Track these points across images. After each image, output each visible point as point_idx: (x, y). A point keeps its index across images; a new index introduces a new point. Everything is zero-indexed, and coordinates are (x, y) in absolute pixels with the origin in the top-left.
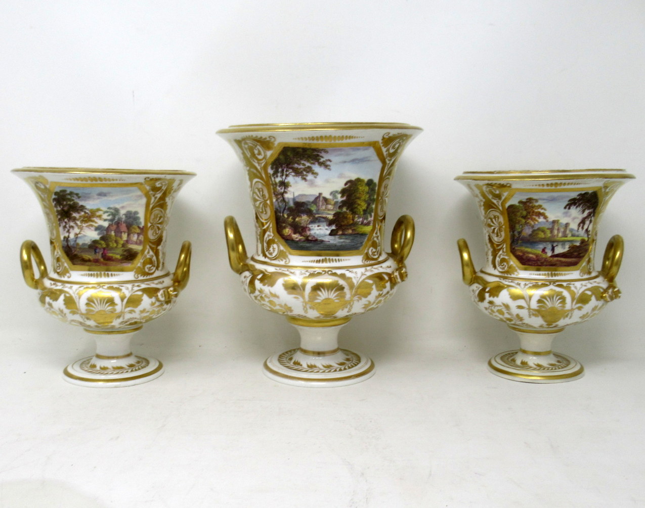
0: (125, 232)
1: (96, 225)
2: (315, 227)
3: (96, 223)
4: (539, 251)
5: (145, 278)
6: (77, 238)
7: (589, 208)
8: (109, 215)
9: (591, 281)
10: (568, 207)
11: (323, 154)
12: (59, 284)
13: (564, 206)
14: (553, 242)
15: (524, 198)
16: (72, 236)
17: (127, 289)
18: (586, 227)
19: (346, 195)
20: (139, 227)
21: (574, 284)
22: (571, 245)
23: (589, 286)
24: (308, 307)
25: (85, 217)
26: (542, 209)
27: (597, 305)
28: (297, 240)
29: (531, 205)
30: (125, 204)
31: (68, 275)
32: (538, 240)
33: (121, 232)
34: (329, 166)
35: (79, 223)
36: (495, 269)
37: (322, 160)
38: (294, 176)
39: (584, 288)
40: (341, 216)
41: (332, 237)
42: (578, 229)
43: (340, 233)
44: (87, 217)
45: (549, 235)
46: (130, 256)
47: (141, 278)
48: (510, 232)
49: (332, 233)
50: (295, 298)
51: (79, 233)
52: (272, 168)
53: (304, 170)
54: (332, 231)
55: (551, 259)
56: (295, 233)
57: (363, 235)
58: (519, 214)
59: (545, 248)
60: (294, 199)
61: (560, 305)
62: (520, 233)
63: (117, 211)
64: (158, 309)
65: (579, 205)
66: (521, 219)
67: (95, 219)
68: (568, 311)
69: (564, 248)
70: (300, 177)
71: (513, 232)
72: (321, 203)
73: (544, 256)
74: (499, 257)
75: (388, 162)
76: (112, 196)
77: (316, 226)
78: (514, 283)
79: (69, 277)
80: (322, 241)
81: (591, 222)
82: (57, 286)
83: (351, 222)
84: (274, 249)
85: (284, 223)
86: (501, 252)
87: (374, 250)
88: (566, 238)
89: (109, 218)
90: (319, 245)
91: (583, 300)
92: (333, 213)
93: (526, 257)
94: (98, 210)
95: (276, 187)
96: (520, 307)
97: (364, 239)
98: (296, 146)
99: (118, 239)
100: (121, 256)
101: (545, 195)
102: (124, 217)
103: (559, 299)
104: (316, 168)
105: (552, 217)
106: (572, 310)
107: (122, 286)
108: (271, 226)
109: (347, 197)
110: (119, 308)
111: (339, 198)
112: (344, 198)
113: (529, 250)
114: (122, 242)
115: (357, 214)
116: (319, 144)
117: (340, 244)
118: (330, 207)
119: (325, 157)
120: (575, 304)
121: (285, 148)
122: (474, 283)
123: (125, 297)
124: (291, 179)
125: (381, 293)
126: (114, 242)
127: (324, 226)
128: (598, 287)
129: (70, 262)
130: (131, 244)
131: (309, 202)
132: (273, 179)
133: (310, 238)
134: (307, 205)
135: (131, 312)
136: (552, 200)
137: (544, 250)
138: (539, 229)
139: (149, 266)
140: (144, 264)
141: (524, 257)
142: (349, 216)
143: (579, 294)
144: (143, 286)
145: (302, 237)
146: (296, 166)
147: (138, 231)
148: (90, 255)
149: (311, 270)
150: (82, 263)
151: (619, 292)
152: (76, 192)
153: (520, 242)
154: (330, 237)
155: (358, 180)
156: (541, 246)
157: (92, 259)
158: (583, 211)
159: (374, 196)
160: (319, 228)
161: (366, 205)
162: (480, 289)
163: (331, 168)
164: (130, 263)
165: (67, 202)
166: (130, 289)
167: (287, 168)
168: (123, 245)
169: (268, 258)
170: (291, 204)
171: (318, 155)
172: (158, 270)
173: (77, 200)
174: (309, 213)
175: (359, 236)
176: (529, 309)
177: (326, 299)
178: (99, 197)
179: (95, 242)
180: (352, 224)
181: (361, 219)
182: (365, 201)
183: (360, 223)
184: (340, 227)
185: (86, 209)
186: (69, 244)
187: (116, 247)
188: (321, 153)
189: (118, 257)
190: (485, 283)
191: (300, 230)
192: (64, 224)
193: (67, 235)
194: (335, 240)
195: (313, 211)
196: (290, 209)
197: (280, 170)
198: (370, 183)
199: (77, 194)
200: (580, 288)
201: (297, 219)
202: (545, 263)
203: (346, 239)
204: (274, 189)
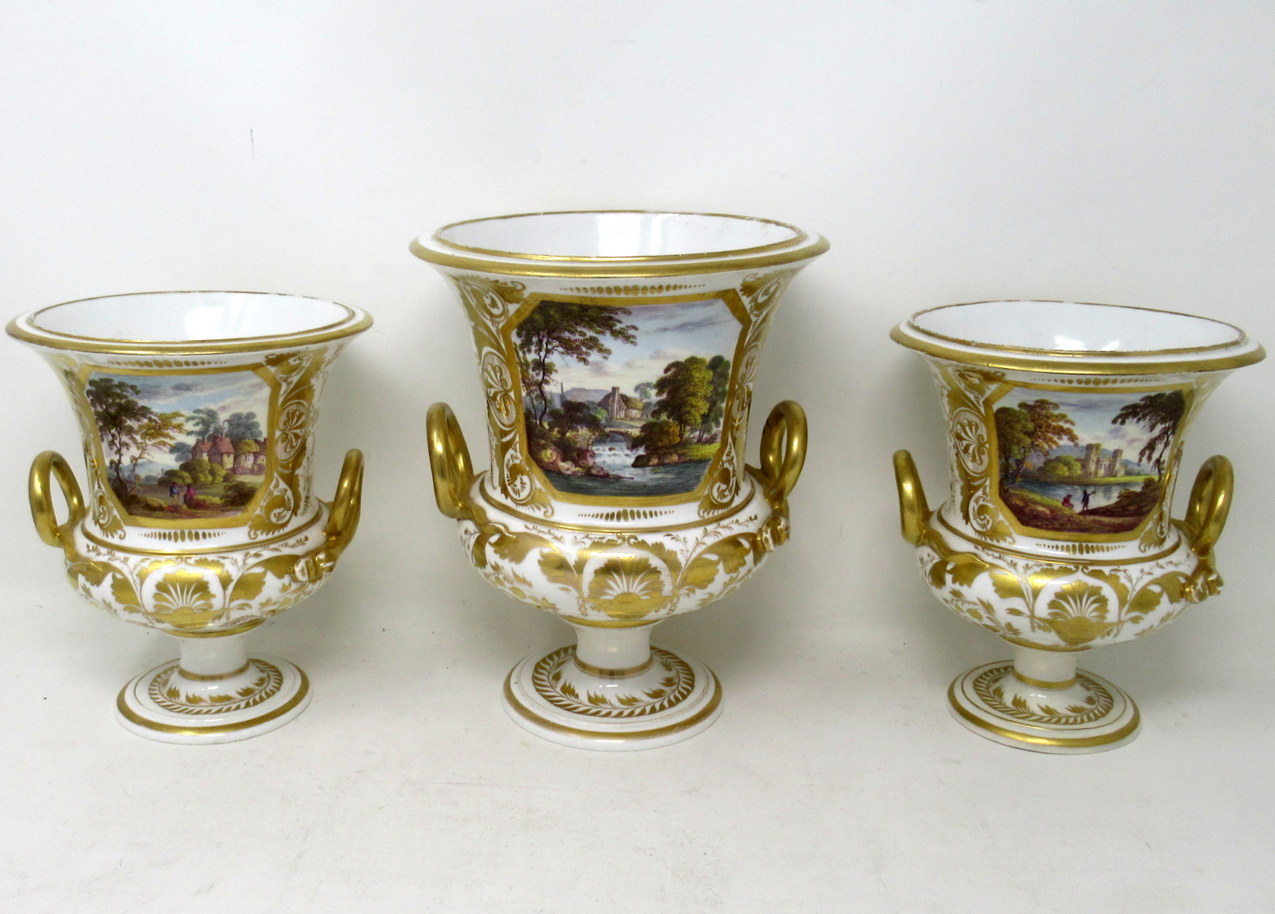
0: (228, 454)
1: (173, 442)
2: (604, 450)
3: (171, 438)
4: (1058, 502)
5: (270, 536)
6: (135, 465)
7: (1163, 420)
8: (197, 424)
9: (1162, 561)
10: (1120, 420)
11: (620, 316)
12: (103, 550)
13: (1112, 418)
14: (1086, 485)
15: (1031, 398)
16: (126, 461)
17: (235, 562)
18: (1155, 456)
19: (666, 391)
20: (257, 442)
21: (1125, 571)
22: (1123, 491)
23: (1158, 573)
24: (588, 606)
25: (149, 428)
26: (1067, 422)
27: (1171, 610)
28: (569, 472)
29: (1044, 412)
30: (228, 402)
31: (120, 532)
32: (1055, 479)
33: (222, 455)
34: (634, 337)
35: (138, 438)
36: (967, 523)
37: (618, 327)
38: (562, 353)
39: (1147, 579)
40: (657, 430)
41: (639, 471)
42: (1140, 460)
43: (655, 461)
44: (154, 428)
45: (1078, 470)
46: (240, 497)
47: (262, 537)
48: (1000, 457)
49: (639, 463)
50: (562, 589)
51: (140, 457)
52: (519, 335)
53: (584, 344)
54: (638, 458)
55: (1081, 518)
56: (564, 460)
57: (702, 461)
58: (1018, 426)
59: (1069, 496)
60: (562, 396)
61: (1095, 614)
62: (1019, 462)
63: (212, 415)
64: (295, 595)
65: (1144, 417)
66: (1022, 436)
67: (169, 432)
68: (1111, 624)
69: (1109, 498)
70: (575, 356)
71: (1007, 459)
72: (616, 406)
73: (1067, 511)
74: (977, 501)
75: (753, 319)
76: (202, 390)
77: (607, 448)
78: (1004, 560)
79: (121, 538)
80: (618, 478)
81: (1166, 445)
82: (99, 554)
83: (678, 439)
84: (522, 483)
85: (543, 438)
86: (980, 493)
87: (723, 487)
88: (1113, 479)
89: (198, 428)
90: (611, 486)
91: (1144, 602)
92: (640, 424)
93: (1031, 510)
94: (176, 415)
95: (527, 371)
96: (1013, 612)
97: (704, 469)
98: (568, 301)
99: (217, 466)
100: (221, 499)
101: (1074, 398)
102: (226, 425)
103: (1094, 602)
104: (607, 340)
105: (1085, 438)
106: (1120, 622)
107: (224, 558)
108: (517, 439)
109: (669, 394)
110: (217, 602)
111: (654, 396)
112: (664, 396)
113: (1038, 498)
114: (224, 473)
115: (689, 425)
116: (613, 299)
117: (654, 483)
118: (634, 413)
119: (624, 322)
120: (1128, 612)
121: (543, 302)
122: (923, 544)
123: (231, 580)
124: (556, 358)
125: (734, 575)
126: (207, 472)
127: (622, 450)
128: (1175, 574)
129: (123, 509)
130: (242, 474)
131: (593, 403)
132: (521, 354)
133: (594, 472)
134: (589, 409)
135: (241, 607)
136: (1089, 407)
137: (1066, 501)
138: (1058, 459)
139: (277, 511)
140: (270, 508)
141: (1027, 510)
142: (672, 429)
143: (1134, 593)
144: (267, 554)
145: (577, 469)
146: (566, 335)
147: (255, 448)
148: (163, 499)
149: (596, 536)
150: (147, 512)
151: (1219, 582)
152: (130, 383)
153: (1020, 479)
154: (634, 469)
155: (693, 361)
156: (1062, 493)
157: (164, 505)
158: (1152, 428)
159: (724, 387)
160: (613, 452)
161: (708, 406)
162: (934, 562)
163: (638, 341)
164: (239, 510)
165: (113, 400)
166: (240, 563)
167: (549, 337)
168: (226, 478)
169: (512, 498)
170: (557, 405)
171: (611, 318)
172: (296, 515)
173: (133, 398)
174: (593, 423)
175: (692, 465)
176: (1032, 616)
177: (624, 594)
178: (177, 392)
179: (170, 474)
180: (678, 443)
181: (697, 433)
182: (705, 398)
183: (695, 441)
184: (653, 450)
185: (151, 413)
186: (121, 474)
187: (212, 483)
188: (617, 314)
189: (217, 500)
190: (946, 552)
191: (575, 454)
192: (110, 438)
193: (116, 458)
194: (644, 475)
195: (599, 421)
196: (554, 414)
197: (535, 339)
198: (717, 363)
199: (133, 387)
200: (1137, 578)
201: (568, 434)
202: (1069, 526)
203: (667, 472)
204: (522, 372)
